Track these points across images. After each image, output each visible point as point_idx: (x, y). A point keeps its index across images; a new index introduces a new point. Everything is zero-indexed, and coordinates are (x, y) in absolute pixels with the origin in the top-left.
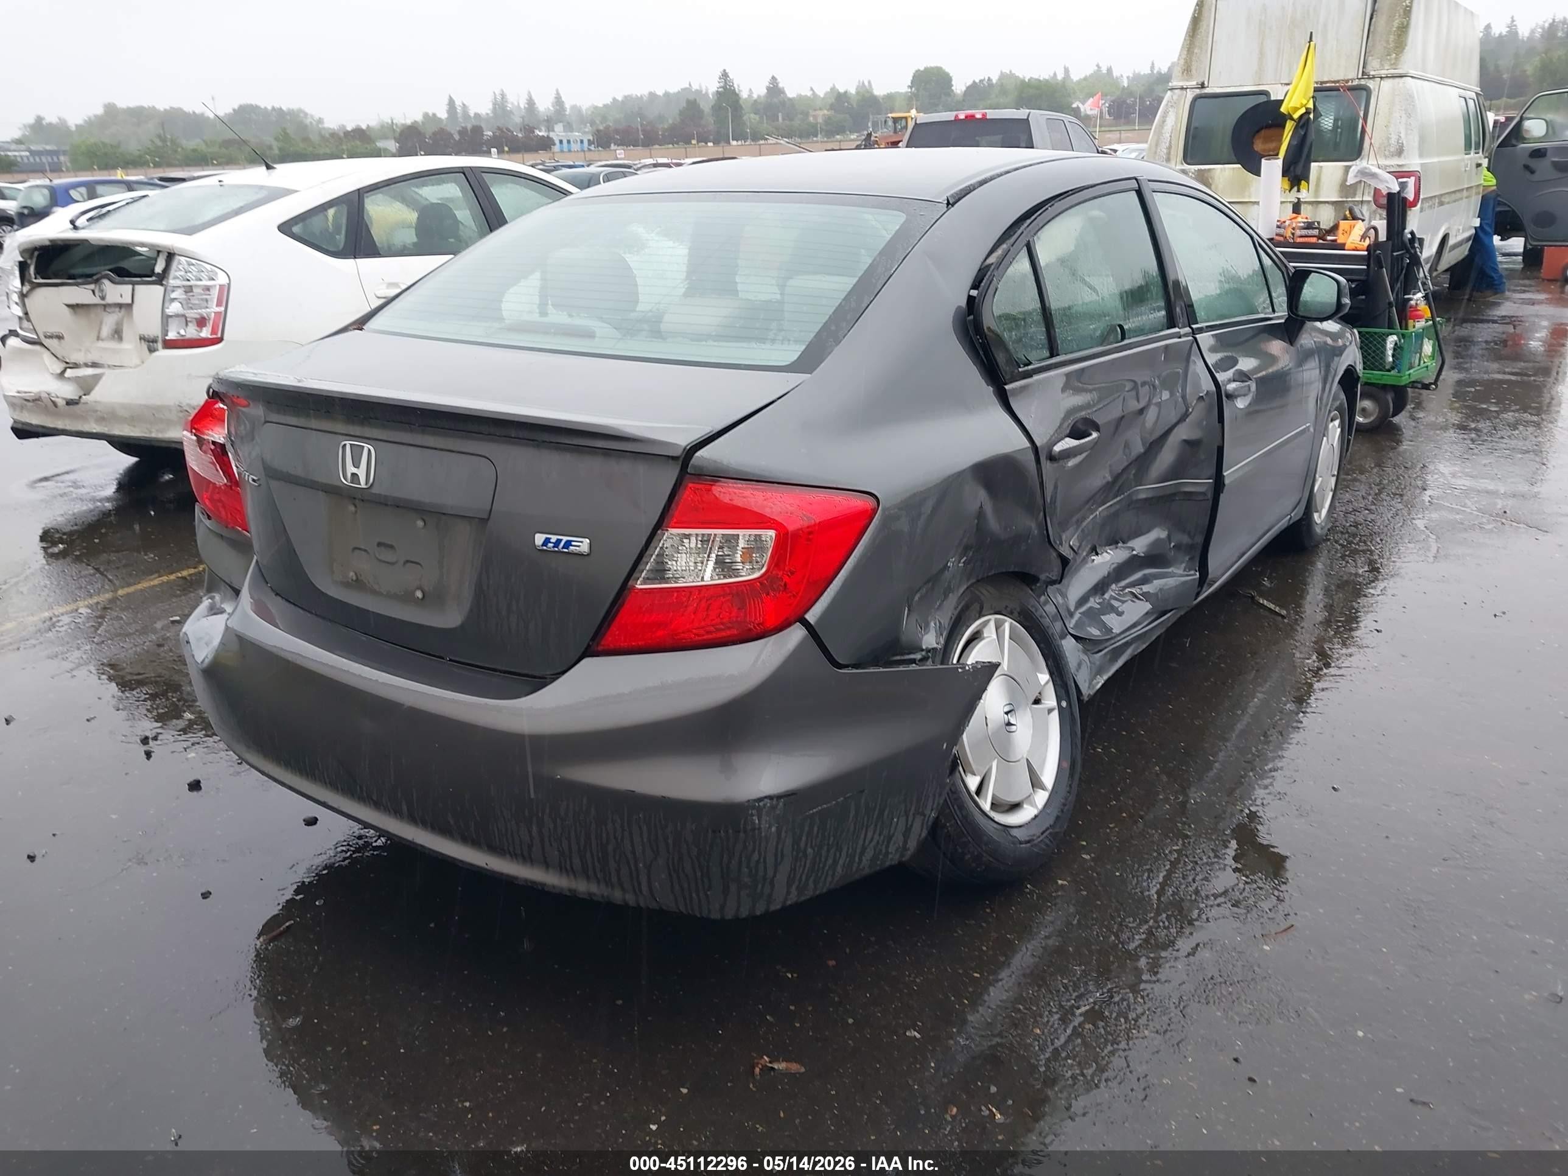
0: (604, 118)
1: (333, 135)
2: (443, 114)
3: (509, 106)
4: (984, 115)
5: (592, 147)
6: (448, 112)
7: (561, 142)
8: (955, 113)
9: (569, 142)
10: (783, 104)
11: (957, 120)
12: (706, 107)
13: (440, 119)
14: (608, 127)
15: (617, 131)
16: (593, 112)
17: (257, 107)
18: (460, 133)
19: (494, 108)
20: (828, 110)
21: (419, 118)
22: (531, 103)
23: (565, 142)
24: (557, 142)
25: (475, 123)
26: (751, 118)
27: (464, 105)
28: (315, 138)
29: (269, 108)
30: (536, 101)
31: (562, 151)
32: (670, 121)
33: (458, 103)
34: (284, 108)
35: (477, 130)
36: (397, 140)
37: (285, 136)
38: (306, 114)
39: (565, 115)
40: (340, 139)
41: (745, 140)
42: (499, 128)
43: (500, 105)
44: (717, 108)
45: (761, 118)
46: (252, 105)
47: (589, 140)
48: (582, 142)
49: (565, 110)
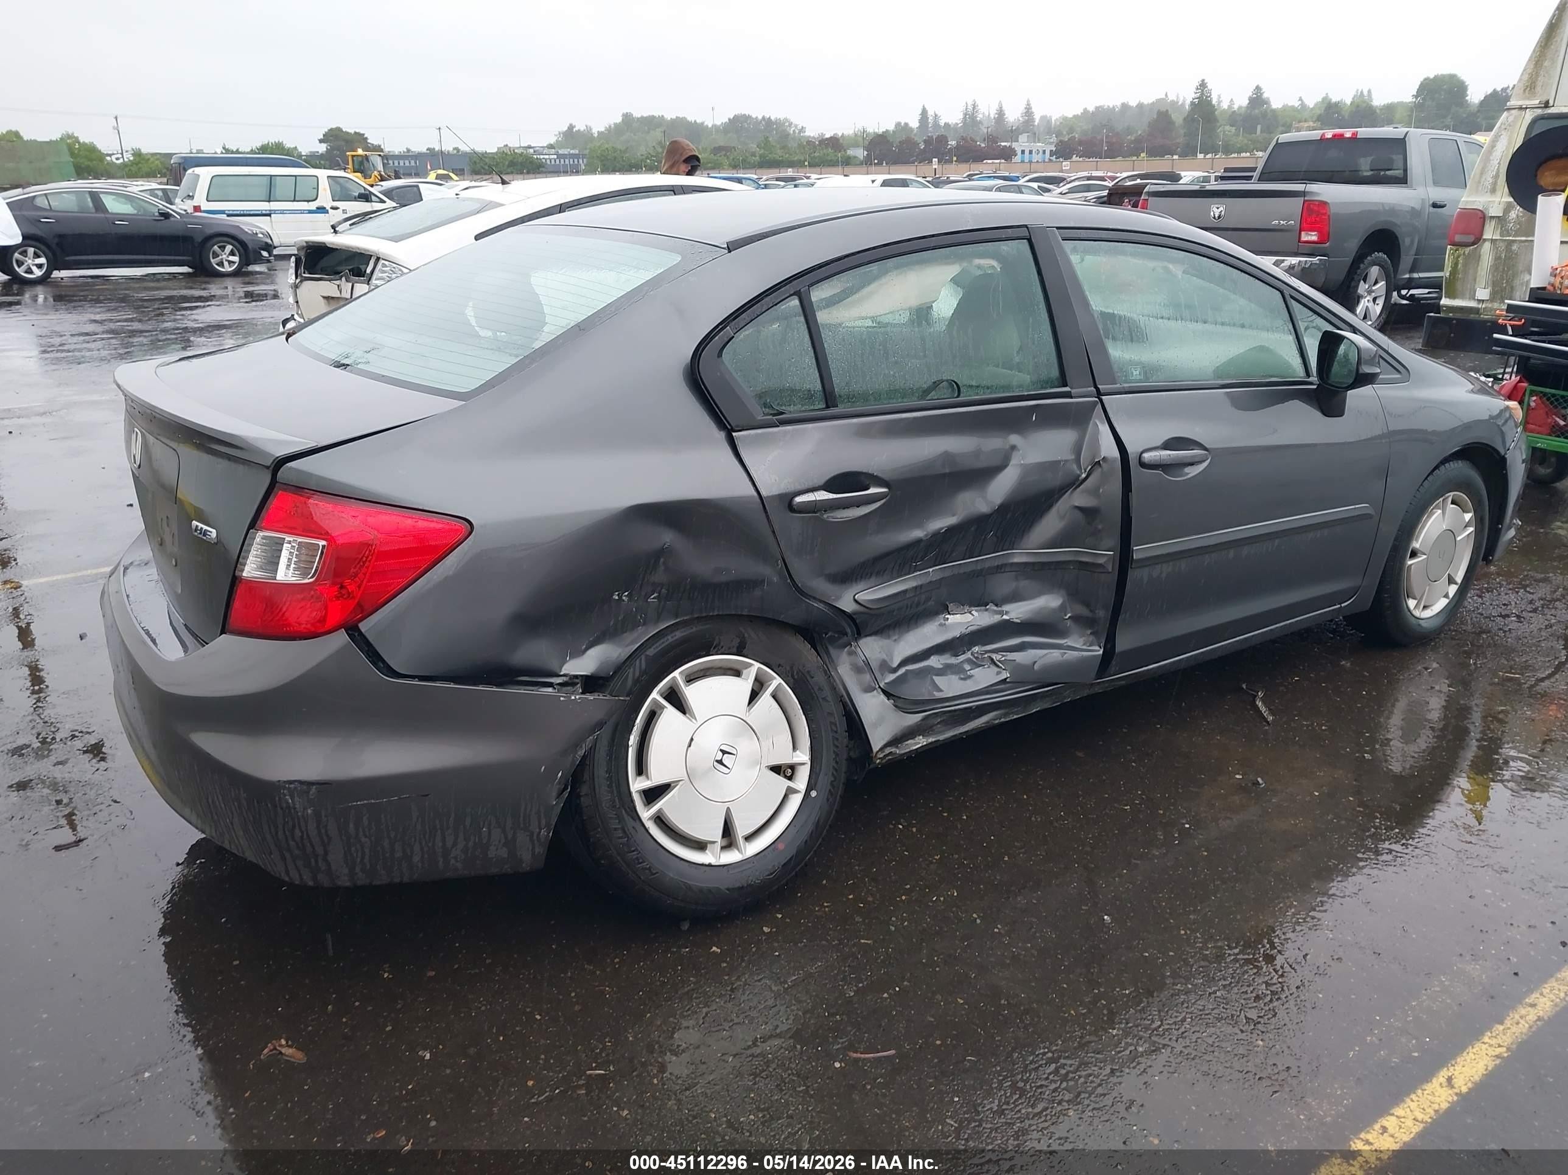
0: (1071, 130)
1: (810, 142)
2: (914, 124)
3: (980, 117)
4: (1355, 134)
5: (1053, 158)
6: (921, 121)
7: (1023, 152)
8: (1322, 132)
9: (1031, 152)
10: (1264, 115)
11: (1323, 139)
12: (1178, 119)
13: (911, 128)
14: (1072, 139)
15: (1081, 143)
16: (1061, 123)
17: (749, 117)
18: (925, 141)
19: (965, 118)
20: (1314, 122)
21: (891, 127)
22: (1001, 113)
23: (1027, 152)
24: (1019, 153)
25: (942, 132)
26: (1226, 130)
27: (936, 115)
28: (793, 145)
29: (760, 117)
30: (1006, 112)
31: (1023, 162)
32: (1139, 133)
33: (931, 113)
34: (773, 118)
35: (942, 140)
36: (866, 148)
37: (766, 144)
38: (791, 124)
39: (1034, 126)
40: (815, 147)
41: (1216, 152)
42: (963, 138)
43: (970, 117)
44: (1190, 119)
45: (1238, 130)
46: (745, 115)
47: (1051, 151)
48: (1044, 152)
49: (1033, 120)
